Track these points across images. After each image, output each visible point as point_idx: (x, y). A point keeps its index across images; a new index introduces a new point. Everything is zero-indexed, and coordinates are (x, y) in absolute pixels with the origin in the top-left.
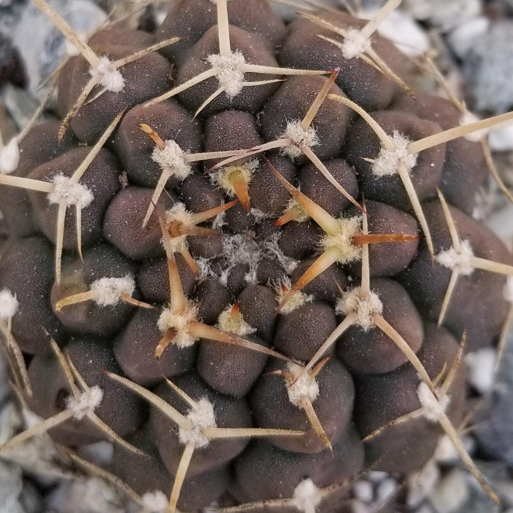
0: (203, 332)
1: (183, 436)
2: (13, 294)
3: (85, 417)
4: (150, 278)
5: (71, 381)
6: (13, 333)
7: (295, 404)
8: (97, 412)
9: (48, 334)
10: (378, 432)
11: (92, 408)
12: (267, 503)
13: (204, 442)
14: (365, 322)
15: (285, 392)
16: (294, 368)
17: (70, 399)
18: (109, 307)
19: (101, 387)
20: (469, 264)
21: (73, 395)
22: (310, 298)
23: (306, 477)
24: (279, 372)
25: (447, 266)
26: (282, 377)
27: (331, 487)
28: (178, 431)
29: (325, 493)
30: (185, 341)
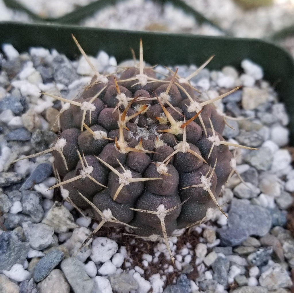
0: (130, 149)
1: (120, 181)
2: (65, 139)
3: (87, 177)
4: (113, 132)
5: (83, 164)
6: (63, 153)
7: (159, 172)
8: (91, 175)
9: (76, 148)
10: (187, 187)
11: (89, 173)
12: (147, 211)
13: (128, 183)
14: (184, 151)
15: (156, 169)
16: (159, 163)
17: (82, 171)
18: (98, 140)
19: (93, 167)
20: (218, 142)
21: (83, 170)
22: (166, 144)
23: (162, 204)
24: (155, 163)
25: (211, 141)
26: (155, 165)
27: (170, 209)
28: (119, 179)
29: (168, 211)
30: (123, 151)
